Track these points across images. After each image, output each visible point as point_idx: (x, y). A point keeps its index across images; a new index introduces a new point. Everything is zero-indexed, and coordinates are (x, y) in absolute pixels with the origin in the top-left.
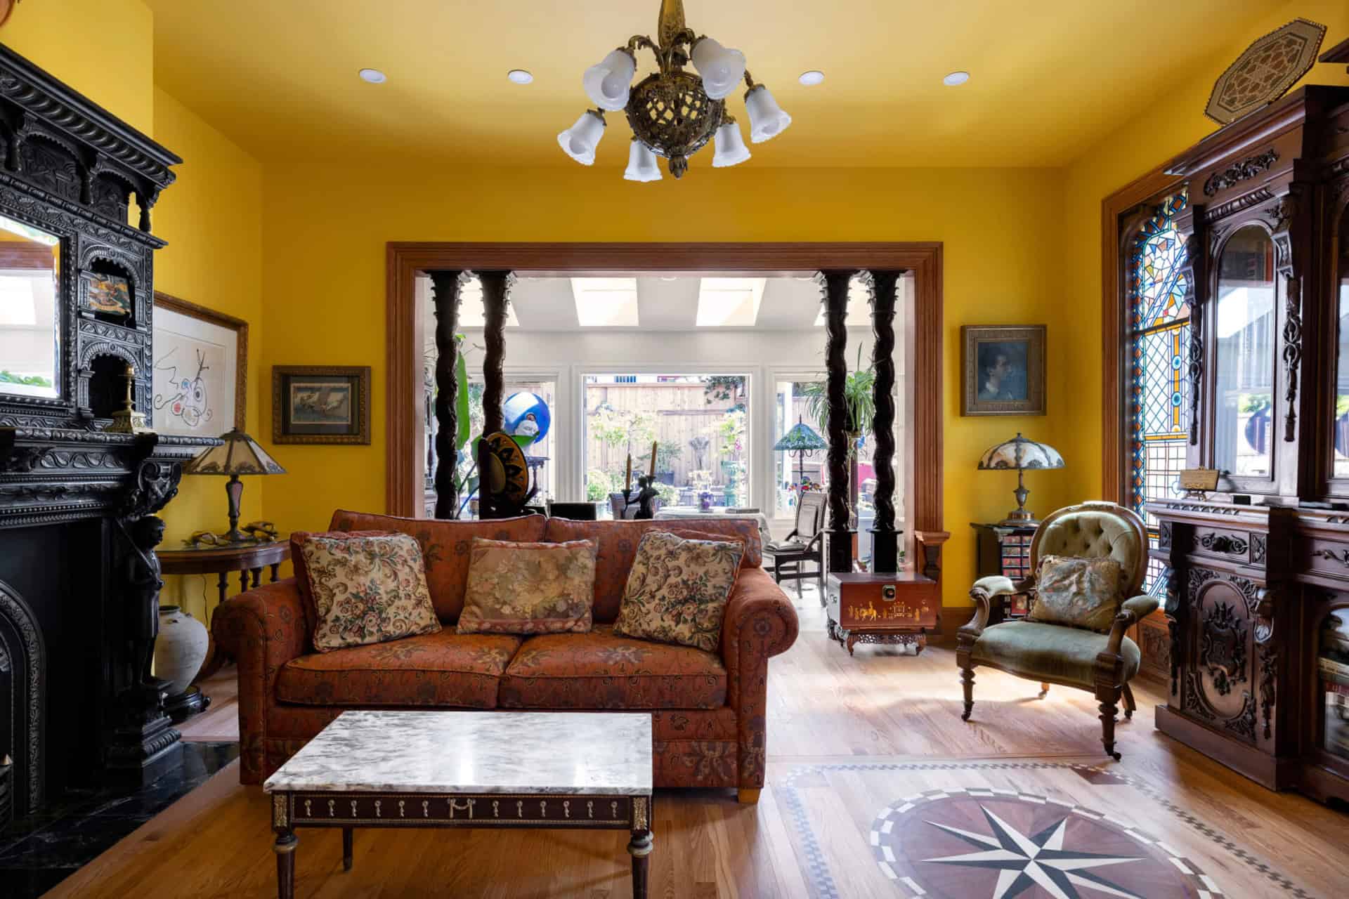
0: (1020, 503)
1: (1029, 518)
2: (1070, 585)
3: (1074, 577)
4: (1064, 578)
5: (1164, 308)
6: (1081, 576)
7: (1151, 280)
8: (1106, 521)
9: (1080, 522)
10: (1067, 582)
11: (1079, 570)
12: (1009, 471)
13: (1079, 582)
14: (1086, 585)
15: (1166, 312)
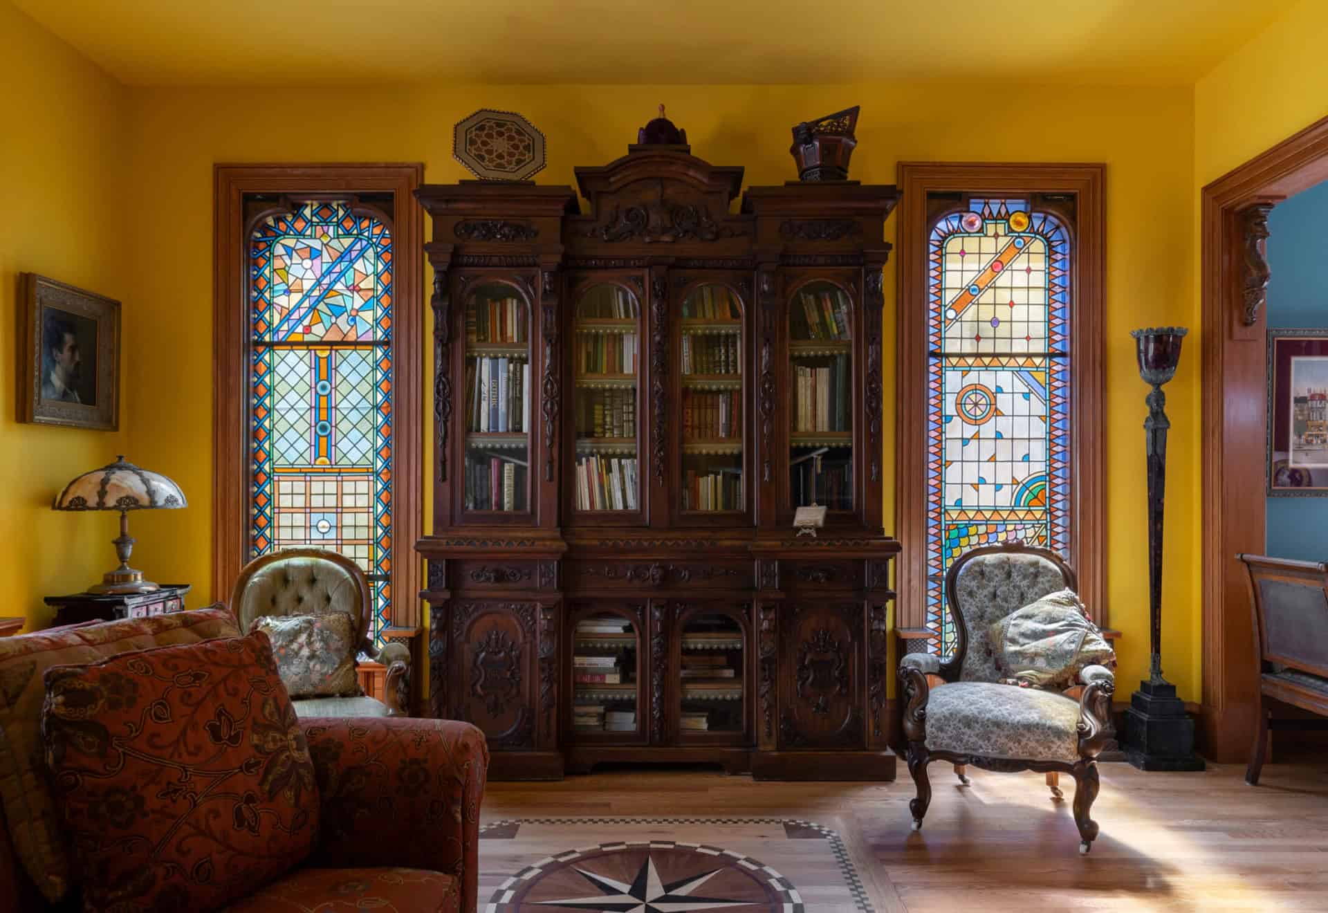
0: (122, 557)
1: (139, 581)
2: (301, 647)
3: (303, 638)
4: (291, 641)
5: (306, 322)
6: (310, 636)
7: (284, 287)
8: (319, 567)
9: (291, 571)
10: (295, 646)
11: (306, 629)
12: (143, 511)
13: (310, 643)
14: (318, 645)
15: (308, 330)
